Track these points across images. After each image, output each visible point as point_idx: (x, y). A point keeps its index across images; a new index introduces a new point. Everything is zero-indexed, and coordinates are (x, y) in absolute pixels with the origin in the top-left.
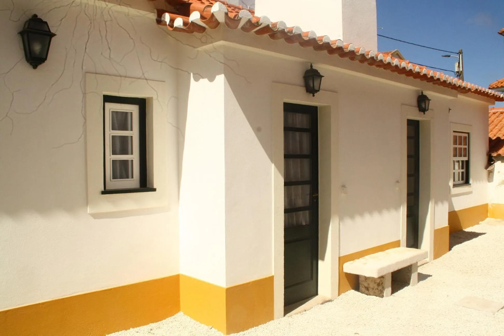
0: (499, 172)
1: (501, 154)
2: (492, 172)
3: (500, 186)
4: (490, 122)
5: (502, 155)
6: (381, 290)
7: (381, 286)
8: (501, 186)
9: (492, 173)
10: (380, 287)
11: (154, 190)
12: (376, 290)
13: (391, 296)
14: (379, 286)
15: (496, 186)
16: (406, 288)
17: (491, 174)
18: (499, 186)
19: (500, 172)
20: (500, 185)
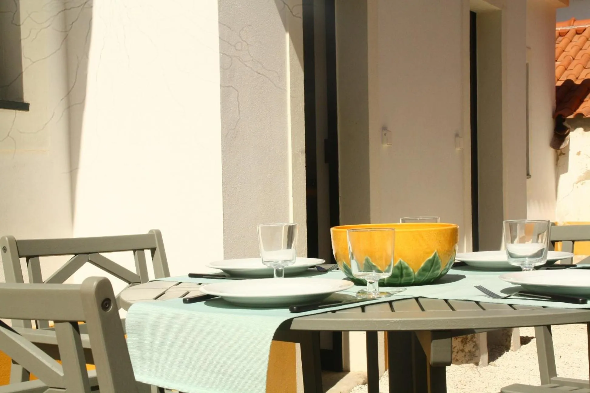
0: (579, 153)
1: (583, 113)
2: (564, 154)
3: (582, 184)
4: (557, 51)
5: (585, 115)
6: (470, 352)
7: (471, 342)
8: (585, 183)
9: (562, 156)
10: (468, 345)
11: (25, 107)
12: (460, 353)
13: (489, 365)
14: (466, 343)
15: (574, 183)
16: (506, 355)
17: (561, 158)
18: (579, 183)
19: (581, 153)
20: (582, 182)
